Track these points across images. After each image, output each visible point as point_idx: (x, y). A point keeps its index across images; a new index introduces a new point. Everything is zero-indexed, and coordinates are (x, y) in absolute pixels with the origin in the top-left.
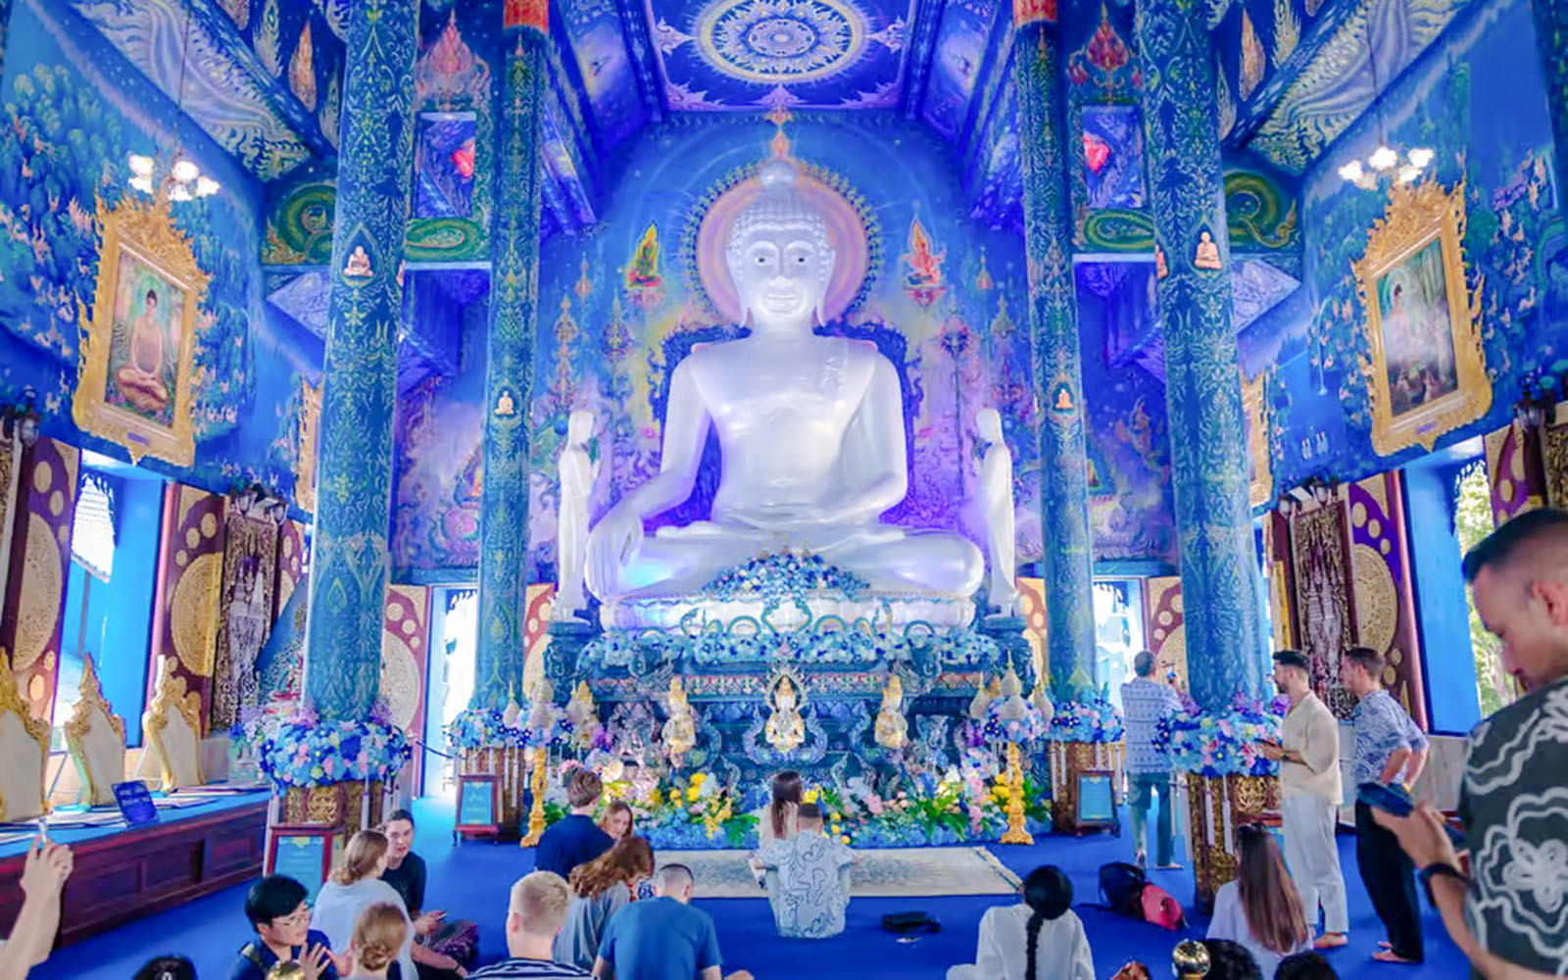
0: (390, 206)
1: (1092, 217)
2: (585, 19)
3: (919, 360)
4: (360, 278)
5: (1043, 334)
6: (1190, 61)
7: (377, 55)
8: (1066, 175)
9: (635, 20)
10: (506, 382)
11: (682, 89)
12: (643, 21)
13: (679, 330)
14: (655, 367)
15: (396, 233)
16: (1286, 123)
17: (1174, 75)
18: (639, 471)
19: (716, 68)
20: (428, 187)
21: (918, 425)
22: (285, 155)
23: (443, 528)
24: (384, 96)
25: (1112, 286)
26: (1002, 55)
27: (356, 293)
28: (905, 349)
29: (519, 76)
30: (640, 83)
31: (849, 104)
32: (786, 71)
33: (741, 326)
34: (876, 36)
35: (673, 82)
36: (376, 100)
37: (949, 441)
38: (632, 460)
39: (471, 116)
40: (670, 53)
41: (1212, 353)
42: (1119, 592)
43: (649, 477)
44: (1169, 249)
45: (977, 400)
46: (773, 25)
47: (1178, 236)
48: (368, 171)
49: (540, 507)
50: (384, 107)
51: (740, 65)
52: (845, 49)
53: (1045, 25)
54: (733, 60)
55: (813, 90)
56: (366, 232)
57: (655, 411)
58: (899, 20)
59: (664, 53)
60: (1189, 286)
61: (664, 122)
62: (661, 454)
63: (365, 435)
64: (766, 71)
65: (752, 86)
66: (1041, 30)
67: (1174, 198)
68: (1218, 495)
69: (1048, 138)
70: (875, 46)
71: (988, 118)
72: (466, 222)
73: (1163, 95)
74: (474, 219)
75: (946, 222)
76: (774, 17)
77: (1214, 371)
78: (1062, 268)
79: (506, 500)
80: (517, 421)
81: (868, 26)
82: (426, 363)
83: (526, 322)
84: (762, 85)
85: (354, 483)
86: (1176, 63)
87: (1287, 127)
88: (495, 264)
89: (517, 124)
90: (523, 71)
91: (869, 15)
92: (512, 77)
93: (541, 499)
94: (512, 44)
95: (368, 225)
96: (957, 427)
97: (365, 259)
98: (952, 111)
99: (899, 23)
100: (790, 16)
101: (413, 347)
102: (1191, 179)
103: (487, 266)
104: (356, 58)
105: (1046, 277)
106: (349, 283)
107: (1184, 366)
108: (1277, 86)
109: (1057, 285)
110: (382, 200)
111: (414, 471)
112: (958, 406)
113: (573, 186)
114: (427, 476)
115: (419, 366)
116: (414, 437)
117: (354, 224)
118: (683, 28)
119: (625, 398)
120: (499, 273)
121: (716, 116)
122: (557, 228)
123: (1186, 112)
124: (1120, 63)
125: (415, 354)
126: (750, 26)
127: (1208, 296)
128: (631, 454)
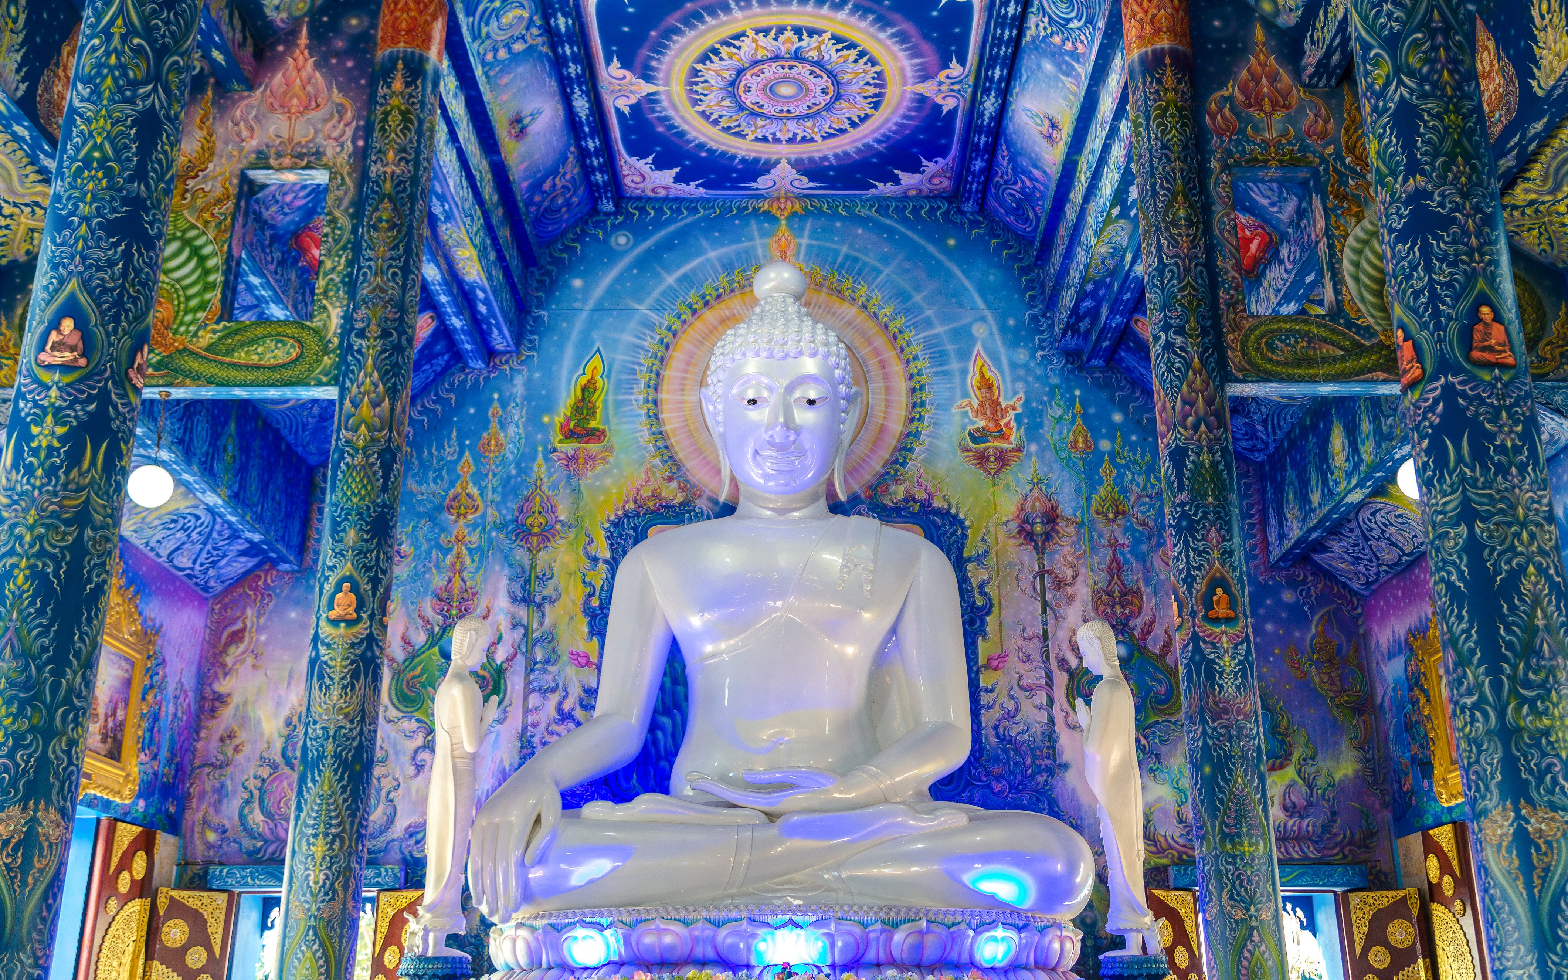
0: (127, 255)
1: (1251, 330)
2: (502, 54)
3: (986, 553)
4: (65, 368)
5: (1182, 504)
6: (1440, 39)
7: (128, 23)
8: (1210, 265)
9: (576, 59)
10: (347, 569)
11: (644, 165)
12: (587, 60)
13: (631, 506)
14: (594, 560)
15: (134, 300)
16: (1549, 185)
17: (1413, 61)
18: (565, 717)
19: (692, 134)
20: (255, 280)
21: (984, 649)
22: (33, 224)
23: (261, 801)
24: (134, 84)
25: (1272, 446)
26: (1107, 105)
27: (54, 392)
28: (964, 536)
29: (395, 119)
30: (583, 154)
31: (885, 189)
32: (791, 141)
33: (722, 499)
34: (921, 88)
35: (631, 155)
36: (120, 90)
37: (1035, 676)
38: (554, 699)
39: (321, 177)
40: (626, 110)
41: (1513, 507)
42: (1300, 913)
43: (579, 724)
44: (1422, 336)
45: (1072, 614)
46: (771, 71)
47: (1437, 314)
48: (94, 199)
49: (411, 770)
50: (131, 101)
51: (727, 129)
52: (876, 106)
53: (1173, 53)
54: (716, 122)
55: (831, 167)
56: (83, 299)
57: (591, 625)
58: (954, 64)
59: (618, 110)
60: (1464, 395)
61: (616, 214)
62: (596, 691)
63: (44, 633)
64: (765, 139)
65: (743, 161)
66: (1168, 61)
67: (1426, 251)
68: (1544, 754)
69: (1182, 213)
70: (922, 100)
71: (1087, 199)
72: (304, 327)
73: (1397, 94)
74: (317, 323)
75: (1022, 355)
76: (776, 58)
77: (1518, 535)
78: (1209, 402)
79: (337, 756)
80: (362, 629)
81: (909, 74)
82: (252, 550)
83: (386, 478)
84: (756, 161)
85: (16, 717)
86: (1416, 43)
87: (1552, 192)
88: (343, 391)
89: (388, 186)
90: (401, 113)
91: (913, 56)
92: (384, 120)
93: (413, 759)
94: (386, 72)
95: (85, 284)
96: (1045, 653)
97: (75, 339)
98: (1028, 197)
99: (955, 69)
100: (798, 56)
101: (230, 525)
102: (1454, 220)
103: (331, 393)
104: (92, 26)
105: (1185, 417)
106: (46, 377)
107: (1463, 529)
108: (1539, 126)
109: (1203, 427)
110: (116, 245)
111: (227, 714)
112: (1045, 623)
113: (481, 295)
114: (244, 720)
115: (243, 553)
116: (229, 660)
117: (62, 282)
118: (647, 75)
119: (547, 607)
120: (347, 403)
121: (692, 205)
122: (457, 357)
123: (1438, 116)
124: (1286, 107)
125: (235, 535)
126: (740, 72)
127: (1497, 410)
128: (553, 690)
